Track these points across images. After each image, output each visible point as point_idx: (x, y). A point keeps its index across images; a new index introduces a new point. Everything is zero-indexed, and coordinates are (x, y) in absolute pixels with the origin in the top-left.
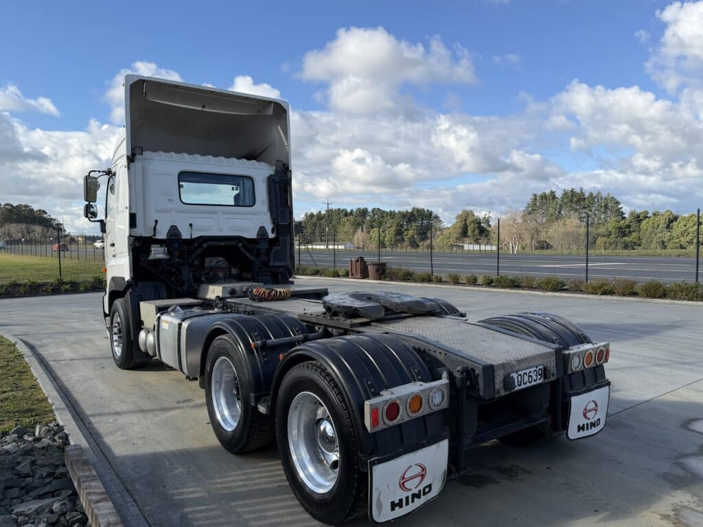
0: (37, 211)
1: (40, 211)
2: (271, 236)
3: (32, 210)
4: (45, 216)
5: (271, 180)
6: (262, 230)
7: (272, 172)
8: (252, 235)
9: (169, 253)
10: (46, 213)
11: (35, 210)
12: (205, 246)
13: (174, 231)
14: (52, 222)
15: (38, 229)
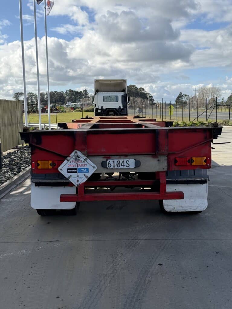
0: (139, 89)
1: (141, 88)
2: (122, 108)
3: (137, 88)
4: (143, 91)
5: (122, 96)
6: (120, 107)
7: (123, 94)
8: (117, 108)
9: (101, 111)
10: (143, 89)
11: (138, 88)
12: (107, 110)
13: (102, 107)
14: (147, 95)
15: (139, 100)
